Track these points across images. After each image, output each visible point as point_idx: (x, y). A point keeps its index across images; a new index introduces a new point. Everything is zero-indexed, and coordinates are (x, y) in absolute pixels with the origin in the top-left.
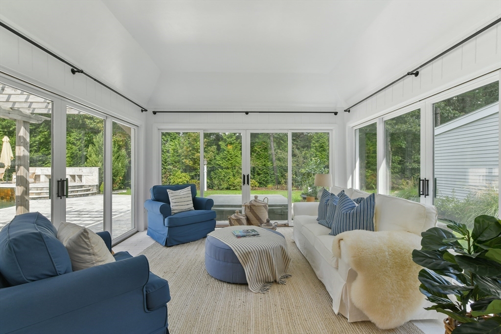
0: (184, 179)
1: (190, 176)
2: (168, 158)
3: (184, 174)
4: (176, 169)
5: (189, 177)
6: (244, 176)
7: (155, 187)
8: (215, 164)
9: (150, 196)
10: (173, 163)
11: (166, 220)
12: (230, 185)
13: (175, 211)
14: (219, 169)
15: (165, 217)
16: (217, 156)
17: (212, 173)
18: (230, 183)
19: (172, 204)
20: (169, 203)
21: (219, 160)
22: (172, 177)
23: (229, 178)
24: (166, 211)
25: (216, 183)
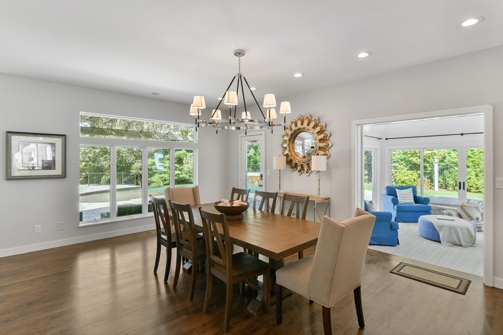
0: (410, 177)
1: (418, 174)
2: (394, 155)
3: (410, 172)
4: (402, 166)
5: (416, 175)
6: (460, 183)
7: (387, 187)
8: (449, 162)
9: (385, 192)
10: (399, 161)
11: (395, 206)
12: (471, 187)
13: (401, 203)
14: (455, 167)
15: (395, 205)
16: (452, 152)
17: (446, 172)
18: (470, 185)
19: (398, 198)
20: (397, 197)
21: (454, 158)
22: (397, 174)
23: (469, 179)
24: (395, 201)
25: (451, 183)
